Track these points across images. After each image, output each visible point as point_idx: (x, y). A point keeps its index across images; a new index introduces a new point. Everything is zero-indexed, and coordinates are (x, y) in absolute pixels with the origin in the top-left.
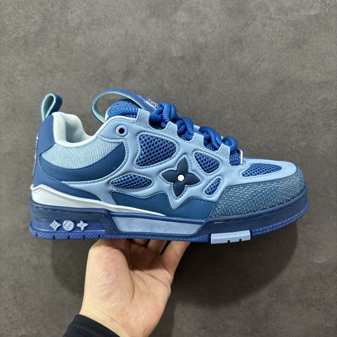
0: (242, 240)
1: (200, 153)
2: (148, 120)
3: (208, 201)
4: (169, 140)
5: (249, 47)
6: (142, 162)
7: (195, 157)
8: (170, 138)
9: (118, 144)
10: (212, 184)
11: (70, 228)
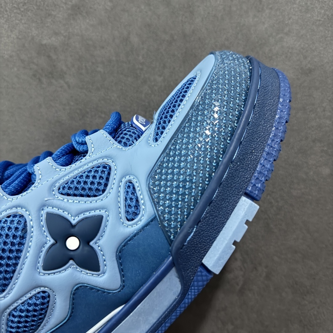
0: (251, 220)
1: (64, 183)
3: (144, 227)
5: (271, 9)
7: (62, 194)
10: (126, 199)
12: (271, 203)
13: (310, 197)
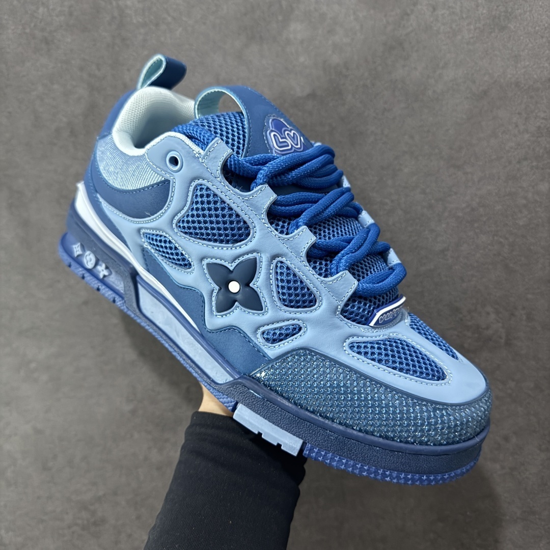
1: (287, 265)
2: (220, 164)
3: (259, 351)
4: (243, 214)
7: (276, 266)
9: (163, 179)
10: (281, 328)
11: (90, 265)
12: (501, 243)
13: (540, 220)
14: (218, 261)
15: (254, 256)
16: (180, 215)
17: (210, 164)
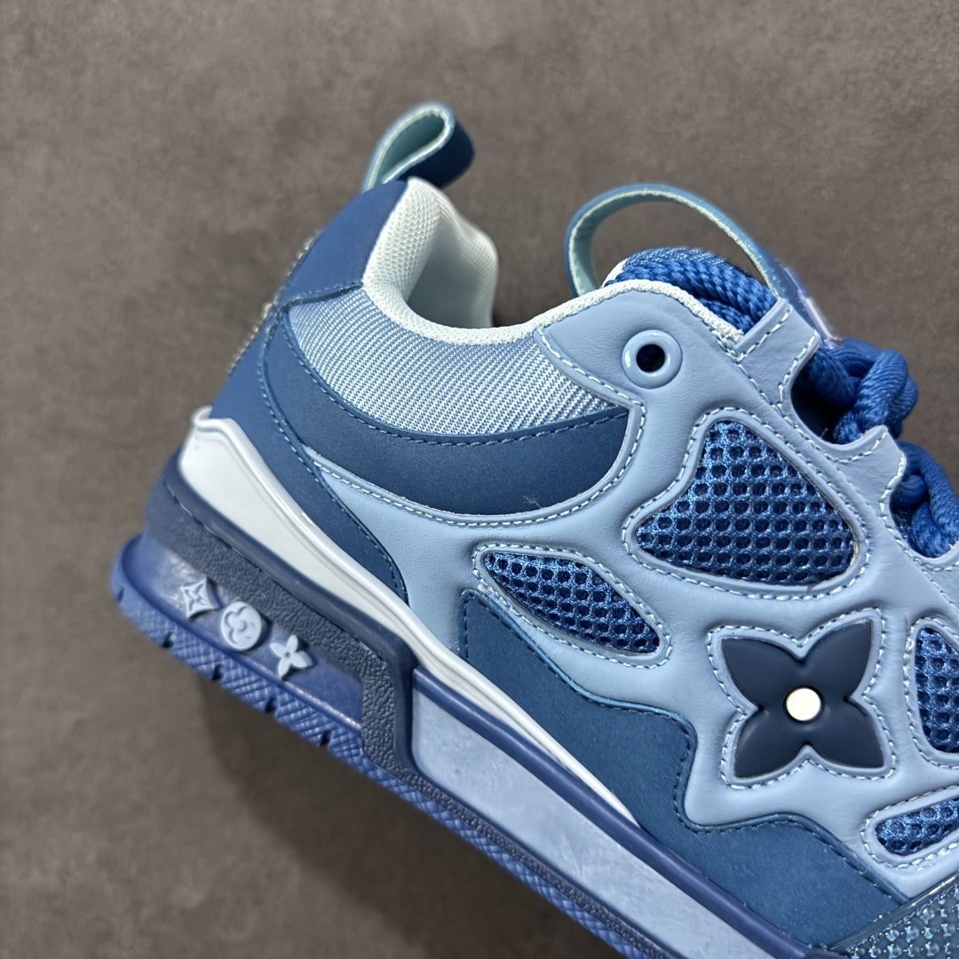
1: (946, 639)
2: (795, 365)
3: (870, 877)
4: (842, 502)
6: (663, 539)
7: (919, 642)
8: (849, 500)
9: (604, 407)
10: (929, 810)
11: (241, 642)
14: (758, 633)
15: (867, 618)
16: (650, 506)
17: (759, 366)
